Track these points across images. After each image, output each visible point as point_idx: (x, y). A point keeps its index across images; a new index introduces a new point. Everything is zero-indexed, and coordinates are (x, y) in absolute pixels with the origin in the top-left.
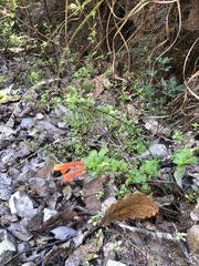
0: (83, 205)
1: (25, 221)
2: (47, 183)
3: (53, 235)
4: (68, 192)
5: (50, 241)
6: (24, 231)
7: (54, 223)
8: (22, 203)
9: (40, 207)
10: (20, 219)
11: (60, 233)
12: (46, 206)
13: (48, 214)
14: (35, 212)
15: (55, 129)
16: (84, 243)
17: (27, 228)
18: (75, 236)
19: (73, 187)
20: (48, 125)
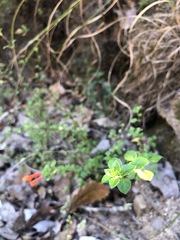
0: (56, 199)
1: (10, 224)
2: (24, 188)
3: (35, 230)
4: (42, 192)
5: (34, 235)
6: (11, 231)
7: (35, 220)
8: (5, 209)
9: (21, 209)
10: (5, 223)
11: (40, 227)
12: (26, 207)
13: (29, 214)
14: (17, 214)
16: (62, 230)
17: (13, 229)
18: (54, 226)
19: (46, 187)
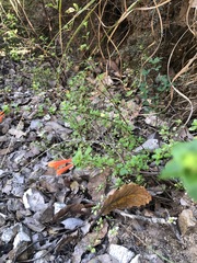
0: (90, 198)
1: (38, 214)
2: (56, 180)
3: (63, 226)
4: (75, 187)
5: (60, 231)
6: (38, 223)
7: (63, 215)
8: (35, 198)
9: (51, 202)
10: (33, 213)
11: (69, 223)
12: (56, 201)
13: (58, 208)
14: (46, 206)
15: (62, 129)
16: (91, 231)
17: (40, 220)
18: (83, 226)
19: (80, 182)
20: (55, 125)
